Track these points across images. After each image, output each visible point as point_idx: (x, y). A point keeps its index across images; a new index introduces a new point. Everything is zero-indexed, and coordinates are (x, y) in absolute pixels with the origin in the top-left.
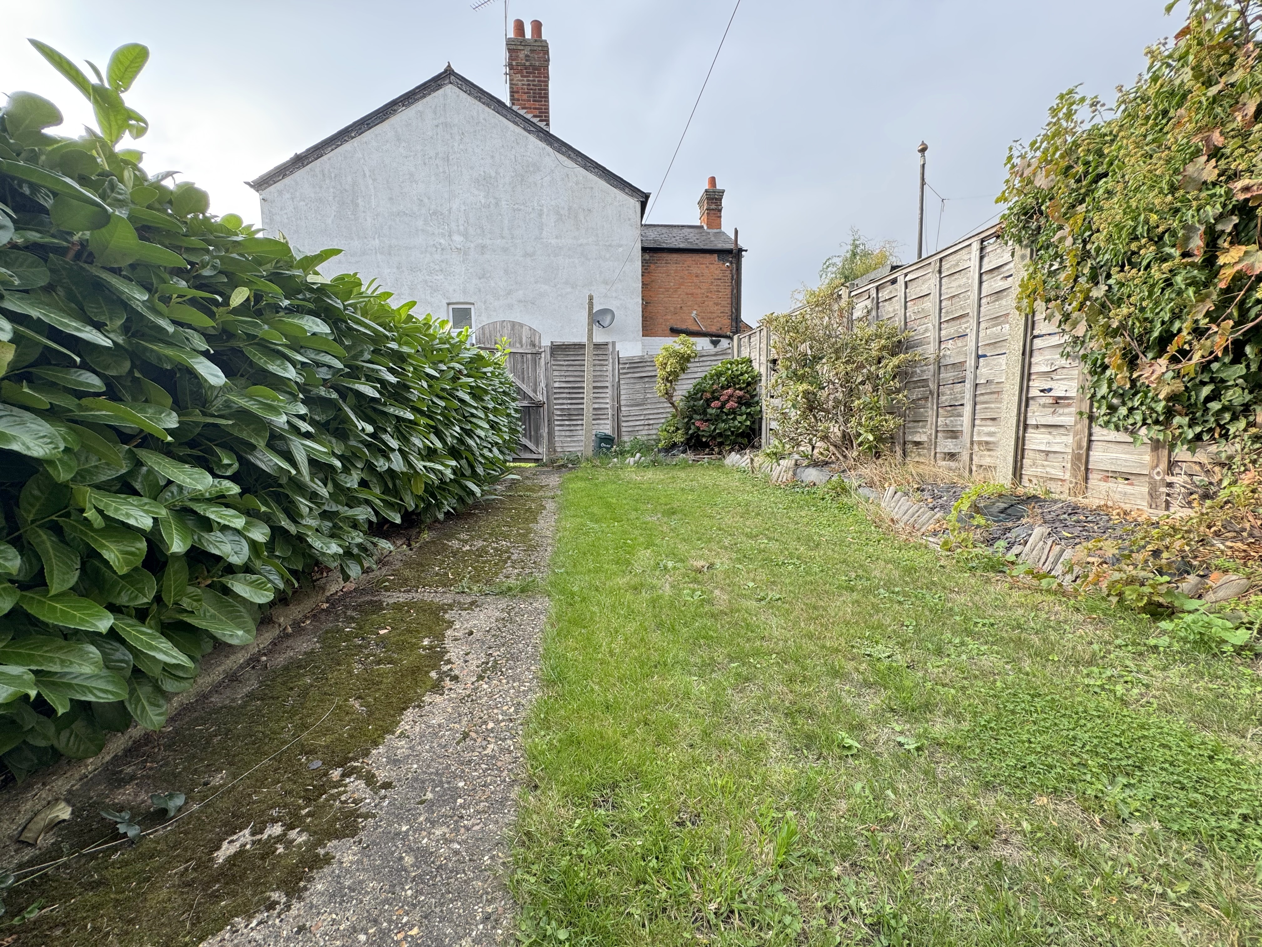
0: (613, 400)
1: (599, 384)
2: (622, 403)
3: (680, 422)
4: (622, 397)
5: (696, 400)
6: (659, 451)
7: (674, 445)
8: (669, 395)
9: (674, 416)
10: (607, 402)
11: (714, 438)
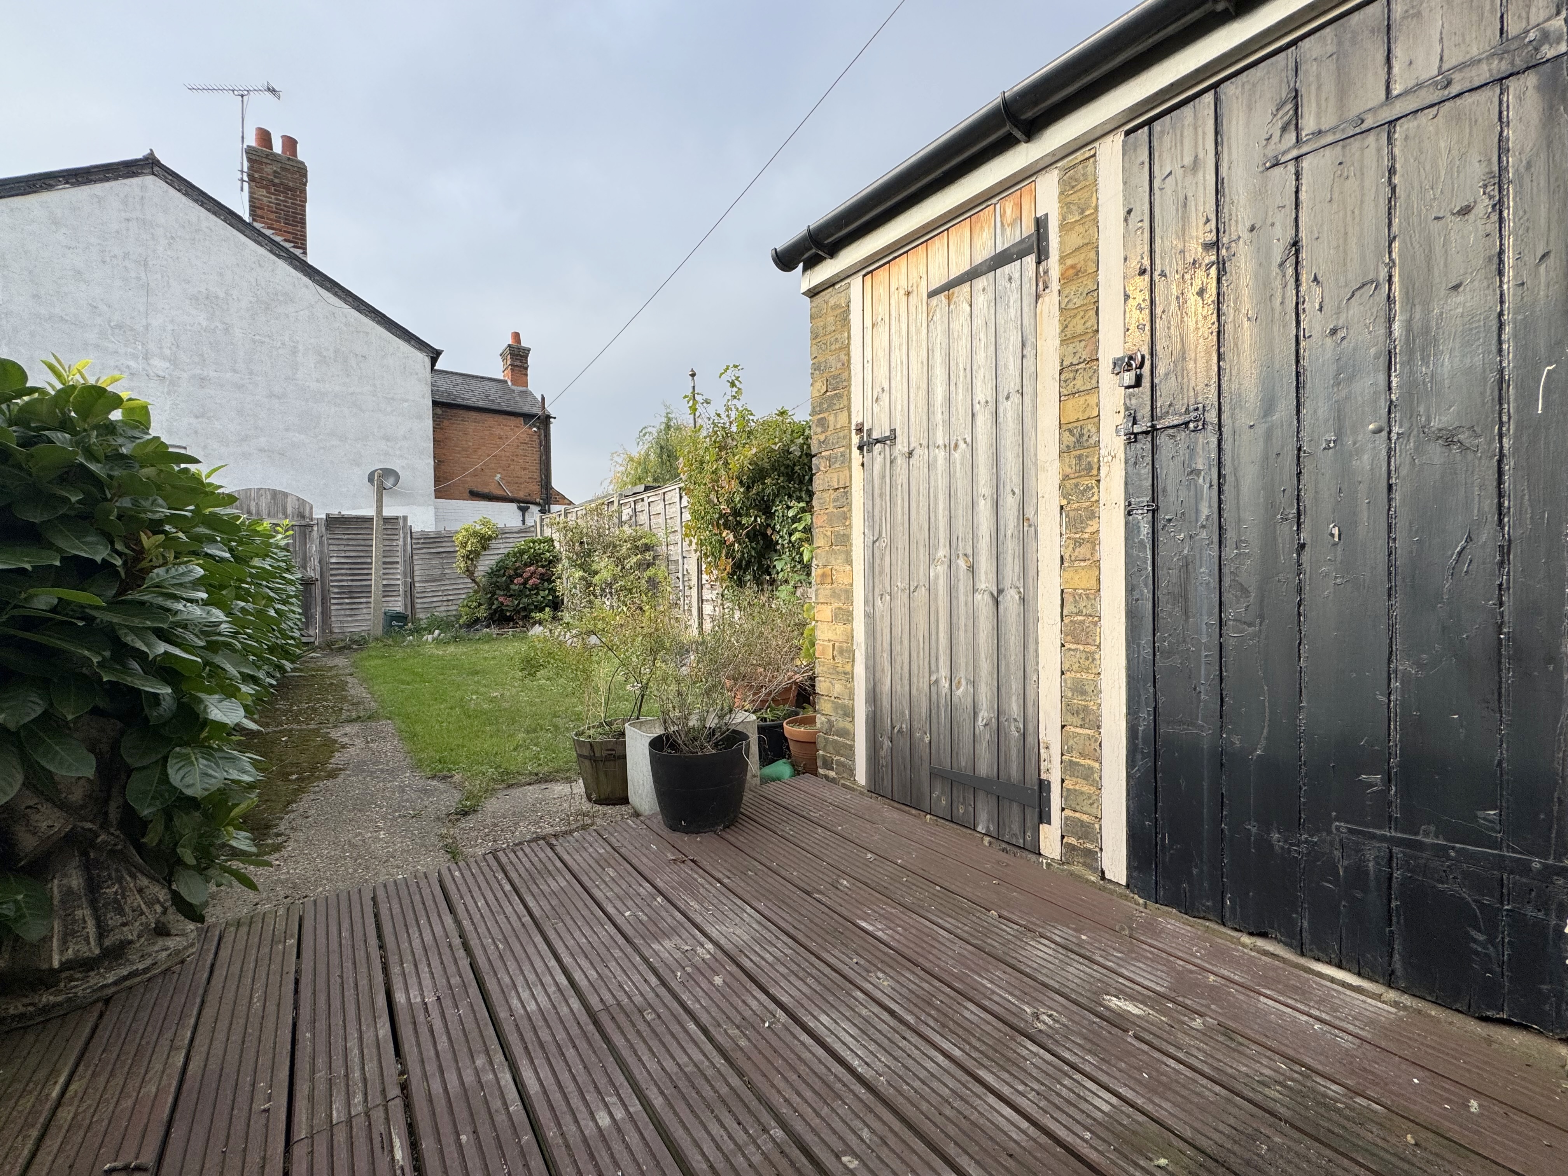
0: (405, 576)
1: (388, 560)
2: (416, 579)
3: (483, 597)
4: (417, 573)
5: (498, 576)
6: (461, 627)
7: (477, 621)
8: (470, 573)
9: (476, 592)
10: (399, 578)
11: (518, 612)
